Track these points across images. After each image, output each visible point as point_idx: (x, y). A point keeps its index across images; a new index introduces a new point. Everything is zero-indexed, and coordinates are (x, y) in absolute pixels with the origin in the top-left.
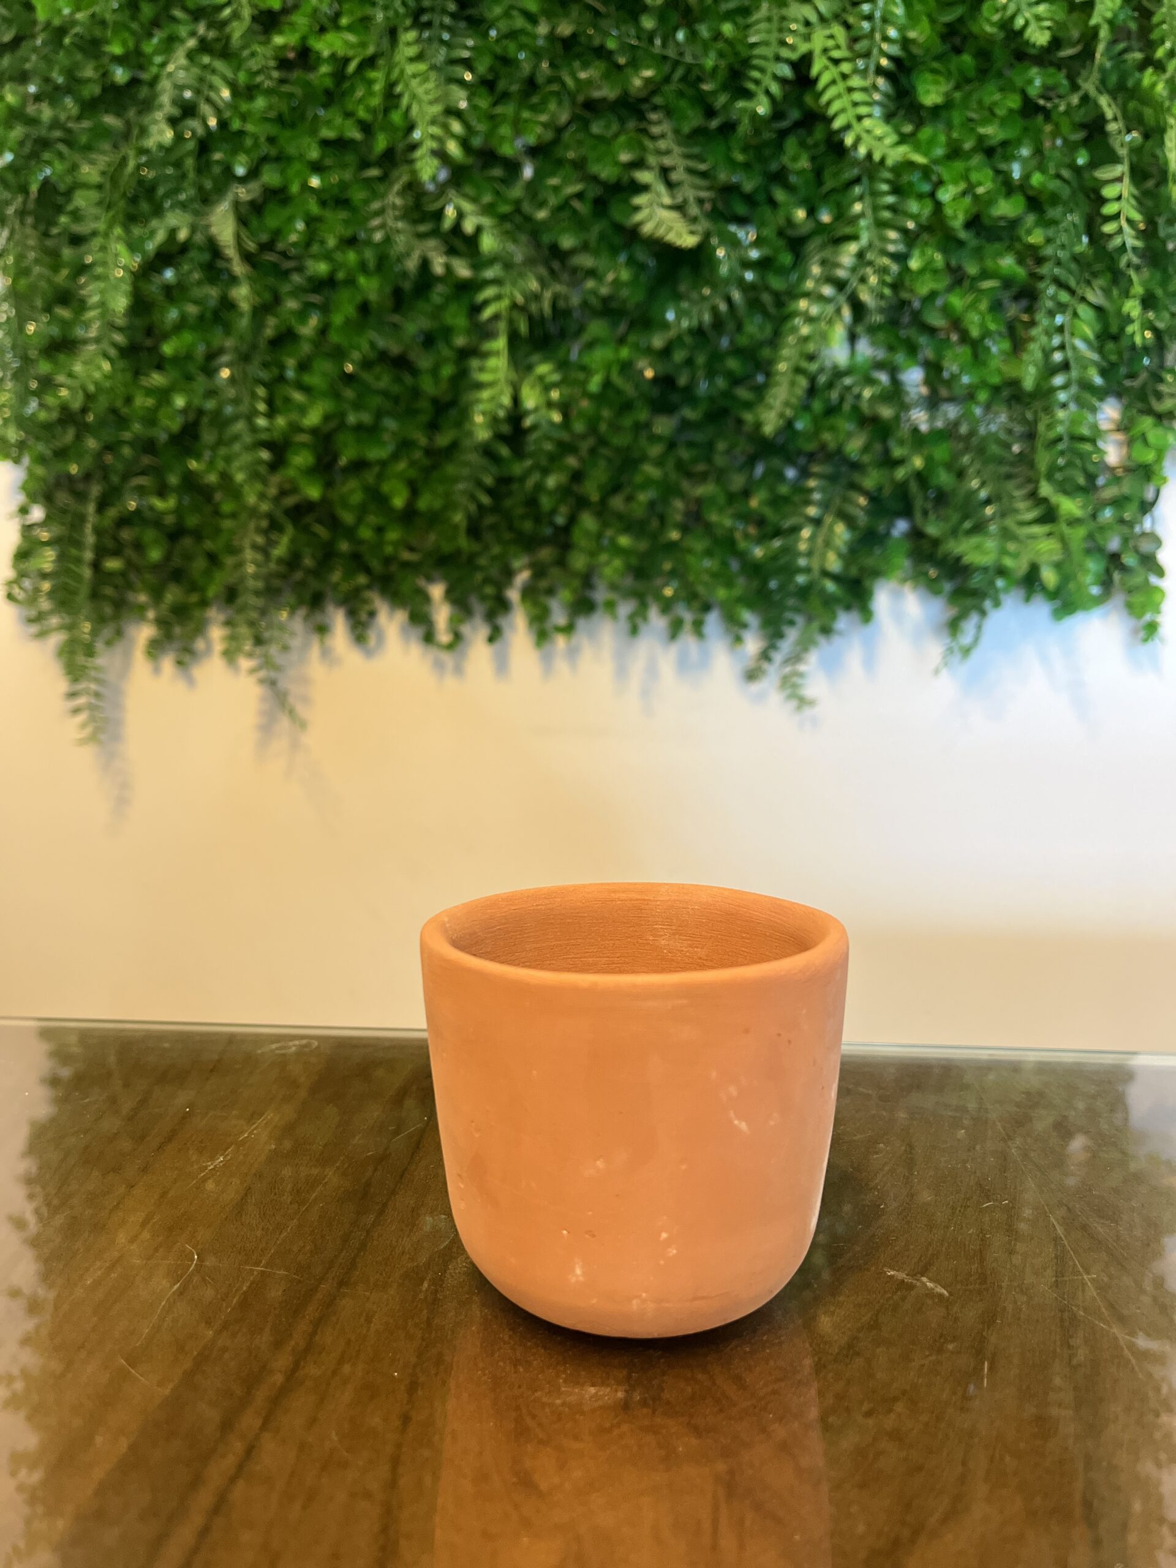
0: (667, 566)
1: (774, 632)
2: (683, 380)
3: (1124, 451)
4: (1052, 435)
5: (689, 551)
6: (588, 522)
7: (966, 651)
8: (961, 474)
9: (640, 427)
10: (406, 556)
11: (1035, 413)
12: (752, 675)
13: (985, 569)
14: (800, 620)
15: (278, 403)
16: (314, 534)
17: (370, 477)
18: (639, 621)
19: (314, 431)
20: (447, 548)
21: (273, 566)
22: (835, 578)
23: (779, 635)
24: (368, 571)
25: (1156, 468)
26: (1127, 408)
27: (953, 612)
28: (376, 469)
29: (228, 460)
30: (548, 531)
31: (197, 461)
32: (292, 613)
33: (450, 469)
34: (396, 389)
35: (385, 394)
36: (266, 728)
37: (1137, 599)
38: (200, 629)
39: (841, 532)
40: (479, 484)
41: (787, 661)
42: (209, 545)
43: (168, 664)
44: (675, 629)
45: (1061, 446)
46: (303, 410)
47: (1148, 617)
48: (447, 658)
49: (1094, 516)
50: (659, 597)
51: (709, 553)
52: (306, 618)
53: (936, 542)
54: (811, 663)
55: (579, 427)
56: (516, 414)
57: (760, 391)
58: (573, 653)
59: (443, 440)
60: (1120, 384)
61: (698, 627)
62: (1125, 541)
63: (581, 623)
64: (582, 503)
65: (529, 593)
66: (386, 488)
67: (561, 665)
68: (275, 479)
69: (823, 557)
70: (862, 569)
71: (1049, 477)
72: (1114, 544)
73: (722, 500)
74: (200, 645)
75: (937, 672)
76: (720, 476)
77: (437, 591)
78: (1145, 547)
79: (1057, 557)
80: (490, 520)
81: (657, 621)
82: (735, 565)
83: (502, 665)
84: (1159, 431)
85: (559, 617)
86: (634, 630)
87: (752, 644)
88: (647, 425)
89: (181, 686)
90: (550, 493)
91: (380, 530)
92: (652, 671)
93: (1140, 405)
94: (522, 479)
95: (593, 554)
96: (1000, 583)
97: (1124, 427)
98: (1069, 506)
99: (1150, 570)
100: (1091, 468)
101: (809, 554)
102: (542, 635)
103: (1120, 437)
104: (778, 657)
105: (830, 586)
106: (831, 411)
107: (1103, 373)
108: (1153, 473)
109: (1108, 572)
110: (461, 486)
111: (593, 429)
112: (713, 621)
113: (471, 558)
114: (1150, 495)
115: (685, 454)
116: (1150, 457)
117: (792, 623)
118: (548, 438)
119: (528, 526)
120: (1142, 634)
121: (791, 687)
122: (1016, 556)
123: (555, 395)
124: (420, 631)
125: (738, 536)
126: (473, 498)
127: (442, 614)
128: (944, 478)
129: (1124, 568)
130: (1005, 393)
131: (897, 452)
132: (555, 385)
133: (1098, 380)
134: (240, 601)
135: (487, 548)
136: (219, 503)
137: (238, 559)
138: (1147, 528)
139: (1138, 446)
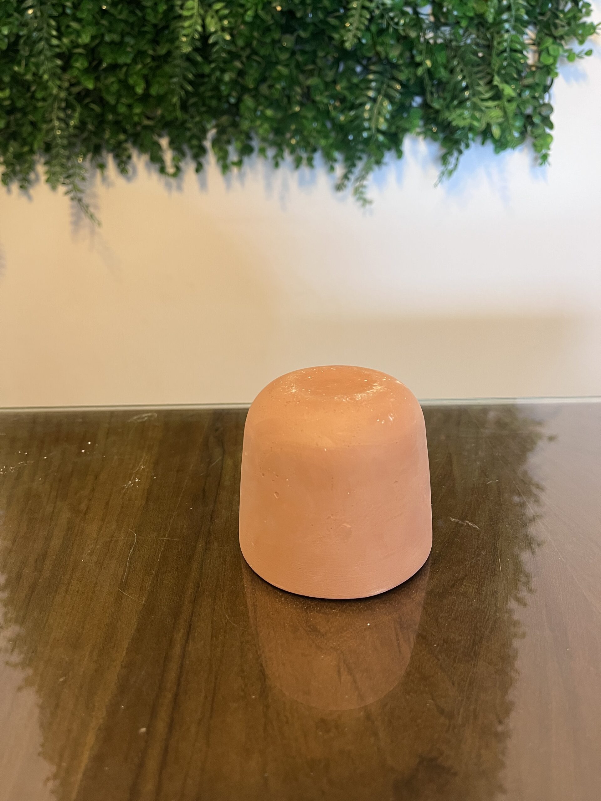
0: (293, 127)
1: (350, 163)
2: (299, 15)
3: (537, 55)
4: (501, 48)
5: (305, 118)
6: (249, 101)
7: (451, 173)
8: (452, 71)
9: (274, 42)
10: (146, 122)
11: (492, 34)
12: (339, 187)
13: (463, 128)
14: (365, 157)
15: (63, 29)
16: (93, 110)
17: (121, 74)
18: (279, 159)
19: (85, 46)
20: (169, 118)
21: (71, 130)
22: (383, 133)
23: (354, 165)
24: (125, 131)
25: (552, 67)
26: (539, 32)
27: (444, 151)
28: (124, 69)
29: (37, 66)
30: (226, 106)
31: (18, 66)
32: (85, 156)
33: (167, 69)
34: (132, 19)
35: (126, 22)
36: (76, 223)
37: (539, 142)
38: (31, 167)
39: (387, 106)
40: (185, 78)
41: (357, 180)
42: (31, 117)
43: (15, 187)
44: (298, 163)
45: (505, 55)
46: (78, 34)
47: (544, 151)
48: (172, 181)
49: (520, 95)
50: (289, 145)
51: (315, 119)
52: (92, 159)
53: (437, 112)
54: (370, 180)
55: (240, 42)
56: (205, 36)
57: (342, 19)
58: (242, 176)
59: (162, 50)
60: (536, 18)
61: (310, 161)
62: (535, 108)
63: (246, 159)
64: (244, 89)
65: (216, 142)
66: (131, 81)
67: (236, 183)
68: (67, 76)
69: (377, 120)
70: (398, 127)
71: (499, 73)
72: (529, 110)
73: (322, 87)
74: (32, 176)
75: (436, 185)
76: (320, 72)
77: (164, 142)
78: (544, 112)
79: (500, 120)
80: (192, 100)
81: (288, 158)
82: (329, 125)
83: (203, 185)
84: (555, 47)
85: (233, 157)
86: (277, 165)
87: (339, 170)
88: (279, 41)
89: (24, 199)
90: (226, 84)
91: (130, 106)
92: (285, 186)
93: (546, 31)
94: (209, 76)
95: (252, 121)
96: (470, 135)
97: (537, 43)
98: (509, 90)
99: (546, 125)
100: (520, 67)
101: (370, 119)
102: (225, 168)
103: (534, 48)
104: (352, 177)
105: (381, 138)
106: (381, 32)
107: (528, 13)
108: (552, 70)
109: (525, 126)
110: (175, 80)
111: (248, 45)
112: (318, 157)
113: (184, 122)
114: (548, 83)
115: (300, 58)
116: (550, 61)
117: (360, 158)
118: (224, 50)
119: (214, 103)
120: (540, 161)
121: (359, 193)
122: (478, 120)
123: (226, 22)
124: (157, 166)
125: (331, 108)
126: (182, 87)
127: (168, 156)
128: (443, 74)
129: (533, 124)
130: (476, 21)
131: (418, 59)
132: (225, 17)
133: (526, 17)
134: (54, 151)
135: (192, 117)
136: (34, 92)
137: (50, 126)
138: (546, 101)
139: (544, 55)
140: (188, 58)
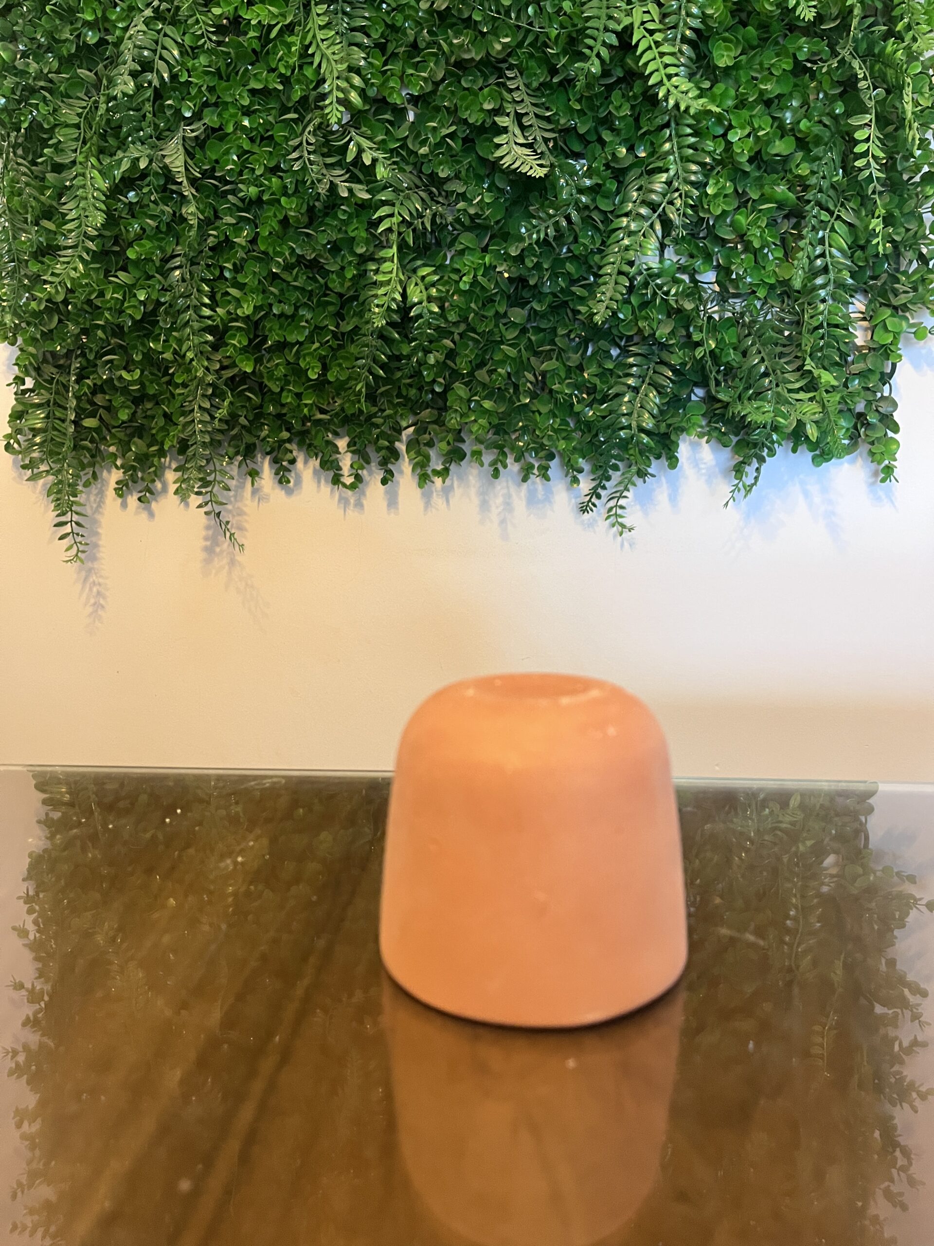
0: (521, 424)
1: (602, 476)
2: (533, 282)
3: (869, 333)
4: (815, 323)
5: (537, 412)
6: (460, 389)
7: (749, 489)
8: (744, 354)
9: (498, 316)
10: (319, 416)
11: (801, 305)
12: (584, 509)
13: (764, 426)
14: (622, 465)
15: (218, 296)
17: (291, 355)
18: (500, 467)
19: (246, 319)
20: (350, 411)
21: (217, 424)
22: (648, 432)
23: (606, 477)
24: (289, 428)
25: (893, 348)
26: (871, 301)
27: (737, 459)
28: (295, 349)
29: (180, 342)
30: (429, 397)
31: (154, 342)
32: (232, 459)
33: (353, 349)
34: (310, 287)
35: (302, 290)
36: (210, 550)
37: (877, 449)
38: (159, 474)
39: (654, 397)
40: (376, 360)
41: (612, 498)
42: (165, 408)
43: (132, 500)
44: (526, 473)
45: (821, 331)
46: (238, 303)
47: (887, 462)
48: (350, 495)
49: (846, 385)
50: (513, 448)
51: (552, 414)
52: (241, 464)
53: (726, 405)
54: (630, 498)
55: (452, 317)
56: (405, 308)
57: (591, 289)
58: (447, 492)
59: (348, 326)
60: (866, 284)
61: (544, 472)
62: (869, 403)
63: (453, 467)
64: (455, 375)
65: (411, 445)
66: (303, 364)
67: (438, 501)
68: (218, 356)
69: (640, 417)
70: (670, 427)
71: (812, 356)
72: (860, 407)
73: (563, 374)
74: (158, 486)
75: (726, 504)
76: (560, 355)
77: (342, 443)
78: (884, 408)
79: (817, 417)
80: (383, 388)
81: (513, 467)
82: (572, 422)
83: (392, 502)
84: (896, 320)
85: (436, 464)
86: (496, 474)
87: (586, 484)
88: (505, 315)
89: (144, 515)
90: (430, 368)
91: (299, 396)
92: (508, 505)
93: (881, 300)
94: (409, 357)
95: (464, 415)
96: (776, 438)
97: (869, 316)
98: (827, 378)
99: (889, 426)
100: (845, 349)
101: (629, 415)
102: (424, 479)
103: (865, 324)
104: (605, 494)
105: (645, 439)
106: (645, 304)
107: (853, 275)
108: (892, 351)
109: (855, 427)
110: (362, 362)
111: (463, 319)
112: (555, 466)
113: (370, 417)
114: (888, 369)
115: (533, 337)
116: (889, 339)
117: (616, 468)
118: (429, 324)
119: (413, 393)
120: (881, 476)
121: (614, 516)
122: (785, 416)
123: (434, 291)
124: (330, 474)
125: (574, 401)
126: (370, 371)
127: (346, 461)
128: (732, 356)
129: (867, 425)
130: (778, 290)
131: (697, 338)
132: (433, 285)
133: (851, 282)
134: (190, 452)
135: (382, 410)
136: (173, 374)
137: (189, 419)
138: (886, 394)
139: (879, 331)
140: (381, 335)
